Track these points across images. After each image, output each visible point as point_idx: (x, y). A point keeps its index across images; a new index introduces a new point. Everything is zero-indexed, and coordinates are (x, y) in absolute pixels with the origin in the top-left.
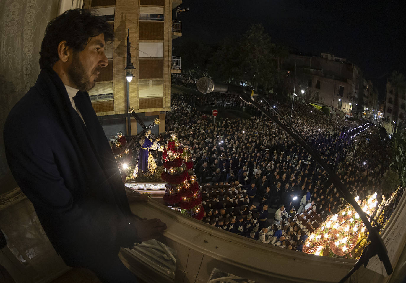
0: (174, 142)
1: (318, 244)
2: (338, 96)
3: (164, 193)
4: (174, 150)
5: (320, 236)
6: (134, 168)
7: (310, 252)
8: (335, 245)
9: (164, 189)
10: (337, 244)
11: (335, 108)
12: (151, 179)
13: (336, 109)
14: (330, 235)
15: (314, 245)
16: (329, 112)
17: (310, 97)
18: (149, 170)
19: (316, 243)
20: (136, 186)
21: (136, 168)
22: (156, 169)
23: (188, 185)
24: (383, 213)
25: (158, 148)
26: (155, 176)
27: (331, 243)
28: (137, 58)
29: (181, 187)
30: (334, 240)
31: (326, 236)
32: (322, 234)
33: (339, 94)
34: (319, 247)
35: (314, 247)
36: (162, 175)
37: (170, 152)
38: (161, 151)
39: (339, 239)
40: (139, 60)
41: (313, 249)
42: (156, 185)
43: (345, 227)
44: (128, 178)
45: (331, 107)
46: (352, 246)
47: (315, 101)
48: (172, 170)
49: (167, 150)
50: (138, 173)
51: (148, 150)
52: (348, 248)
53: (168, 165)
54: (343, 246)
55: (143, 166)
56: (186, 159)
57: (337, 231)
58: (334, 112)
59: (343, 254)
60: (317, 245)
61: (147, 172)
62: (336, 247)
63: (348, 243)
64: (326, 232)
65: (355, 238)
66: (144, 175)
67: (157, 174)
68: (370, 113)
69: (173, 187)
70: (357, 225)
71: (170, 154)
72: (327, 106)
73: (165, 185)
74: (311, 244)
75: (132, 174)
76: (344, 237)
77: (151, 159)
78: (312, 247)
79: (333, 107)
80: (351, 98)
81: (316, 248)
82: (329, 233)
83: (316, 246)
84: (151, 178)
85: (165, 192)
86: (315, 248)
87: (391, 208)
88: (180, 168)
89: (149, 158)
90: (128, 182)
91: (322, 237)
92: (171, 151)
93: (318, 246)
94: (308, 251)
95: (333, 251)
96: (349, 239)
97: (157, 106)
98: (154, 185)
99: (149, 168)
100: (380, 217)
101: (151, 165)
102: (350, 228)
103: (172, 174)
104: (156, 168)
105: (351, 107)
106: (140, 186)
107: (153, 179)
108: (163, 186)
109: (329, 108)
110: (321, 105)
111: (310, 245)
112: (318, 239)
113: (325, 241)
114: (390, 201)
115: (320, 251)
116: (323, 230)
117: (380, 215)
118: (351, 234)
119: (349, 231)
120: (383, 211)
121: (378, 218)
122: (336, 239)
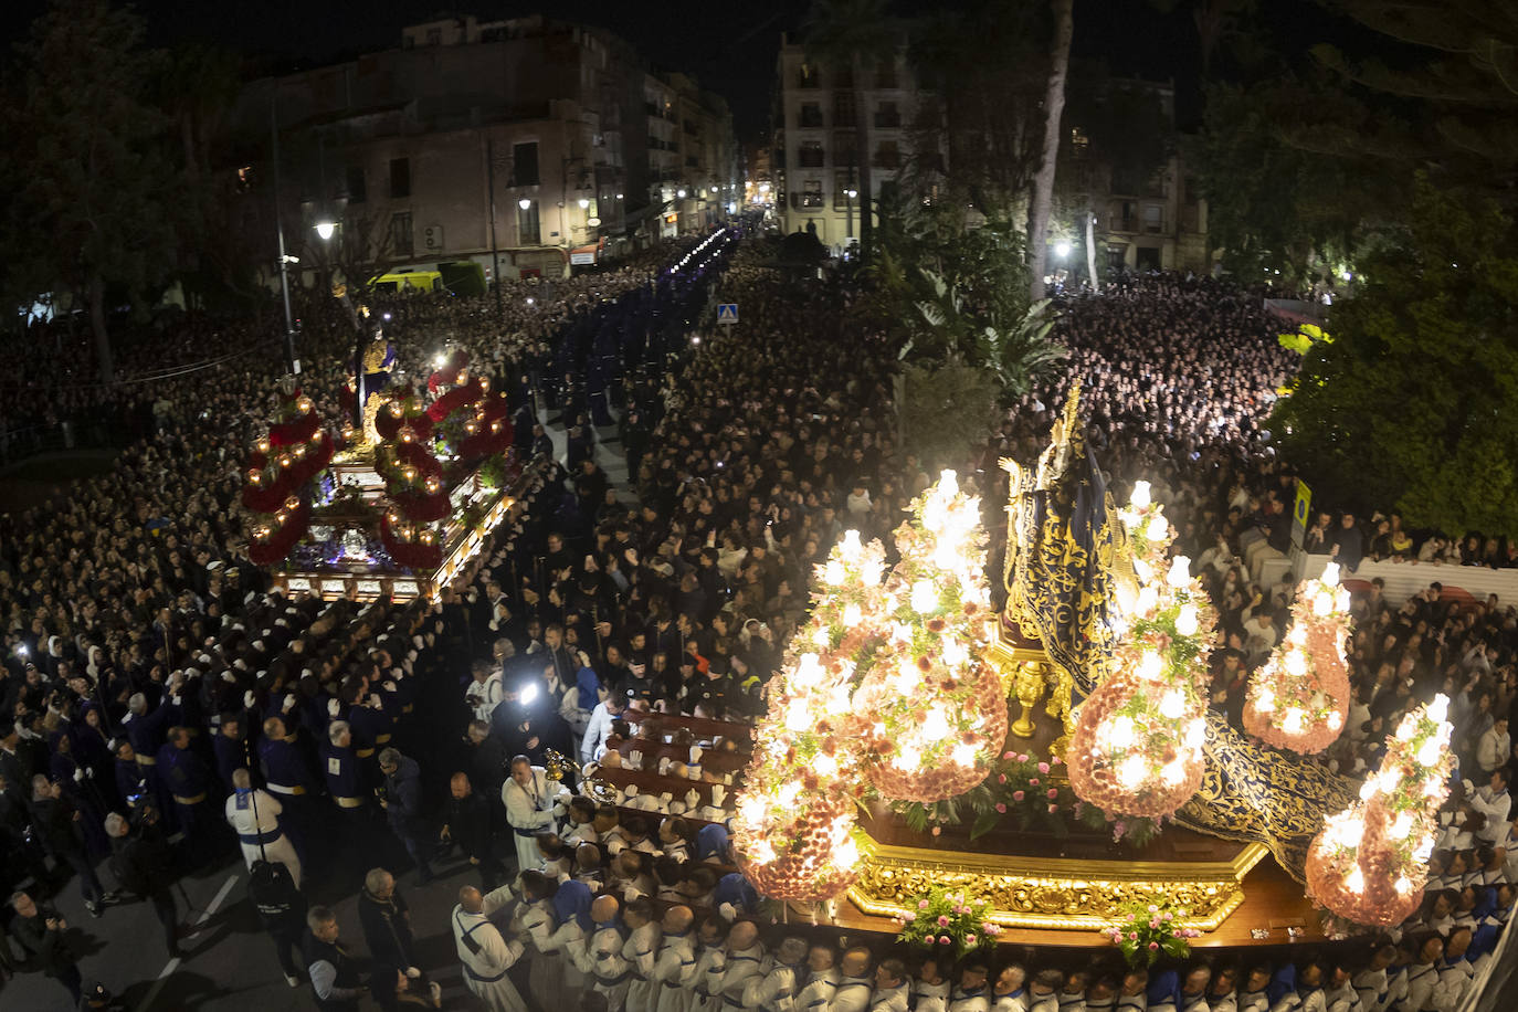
1: (811, 819)
5: (797, 787)
7: (807, 875)
8: (904, 773)
10: (906, 761)
14: (839, 753)
15: (797, 839)
19: (800, 823)
24: (1054, 519)
27: (873, 778)
30: (876, 759)
31: (825, 767)
32: (801, 771)
34: (831, 828)
35: (806, 844)
39: (900, 742)
41: (814, 853)
43: (890, 678)
46: (994, 720)
52: (980, 744)
54: (949, 751)
57: (865, 716)
59: (976, 778)
60: (814, 826)
62: (916, 774)
63: (964, 722)
64: (809, 749)
65: (984, 687)
70: (948, 633)
74: (781, 841)
76: (922, 717)
78: (796, 849)
81: (821, 841)
82: (829, 748)
83: (809, 833)
86: (815, 843)
87: (1085, 482)
91: (812, 783)
93: (822, 825)
94: (795, 875)
95: (914, 799)
96: (952, 709)
100: (1048, 540)
102: (925, 665)
111: (774, 848)
112: (796, 801)
113: (838, 789)
114: (1059, 463)
115: (852, 842)
116: (790, 755)
117: (1040, 535)
118: (949, 685)
119: (928, 680)
120: (1049, 511)
121: (1035, 552)
122: (887, 746)
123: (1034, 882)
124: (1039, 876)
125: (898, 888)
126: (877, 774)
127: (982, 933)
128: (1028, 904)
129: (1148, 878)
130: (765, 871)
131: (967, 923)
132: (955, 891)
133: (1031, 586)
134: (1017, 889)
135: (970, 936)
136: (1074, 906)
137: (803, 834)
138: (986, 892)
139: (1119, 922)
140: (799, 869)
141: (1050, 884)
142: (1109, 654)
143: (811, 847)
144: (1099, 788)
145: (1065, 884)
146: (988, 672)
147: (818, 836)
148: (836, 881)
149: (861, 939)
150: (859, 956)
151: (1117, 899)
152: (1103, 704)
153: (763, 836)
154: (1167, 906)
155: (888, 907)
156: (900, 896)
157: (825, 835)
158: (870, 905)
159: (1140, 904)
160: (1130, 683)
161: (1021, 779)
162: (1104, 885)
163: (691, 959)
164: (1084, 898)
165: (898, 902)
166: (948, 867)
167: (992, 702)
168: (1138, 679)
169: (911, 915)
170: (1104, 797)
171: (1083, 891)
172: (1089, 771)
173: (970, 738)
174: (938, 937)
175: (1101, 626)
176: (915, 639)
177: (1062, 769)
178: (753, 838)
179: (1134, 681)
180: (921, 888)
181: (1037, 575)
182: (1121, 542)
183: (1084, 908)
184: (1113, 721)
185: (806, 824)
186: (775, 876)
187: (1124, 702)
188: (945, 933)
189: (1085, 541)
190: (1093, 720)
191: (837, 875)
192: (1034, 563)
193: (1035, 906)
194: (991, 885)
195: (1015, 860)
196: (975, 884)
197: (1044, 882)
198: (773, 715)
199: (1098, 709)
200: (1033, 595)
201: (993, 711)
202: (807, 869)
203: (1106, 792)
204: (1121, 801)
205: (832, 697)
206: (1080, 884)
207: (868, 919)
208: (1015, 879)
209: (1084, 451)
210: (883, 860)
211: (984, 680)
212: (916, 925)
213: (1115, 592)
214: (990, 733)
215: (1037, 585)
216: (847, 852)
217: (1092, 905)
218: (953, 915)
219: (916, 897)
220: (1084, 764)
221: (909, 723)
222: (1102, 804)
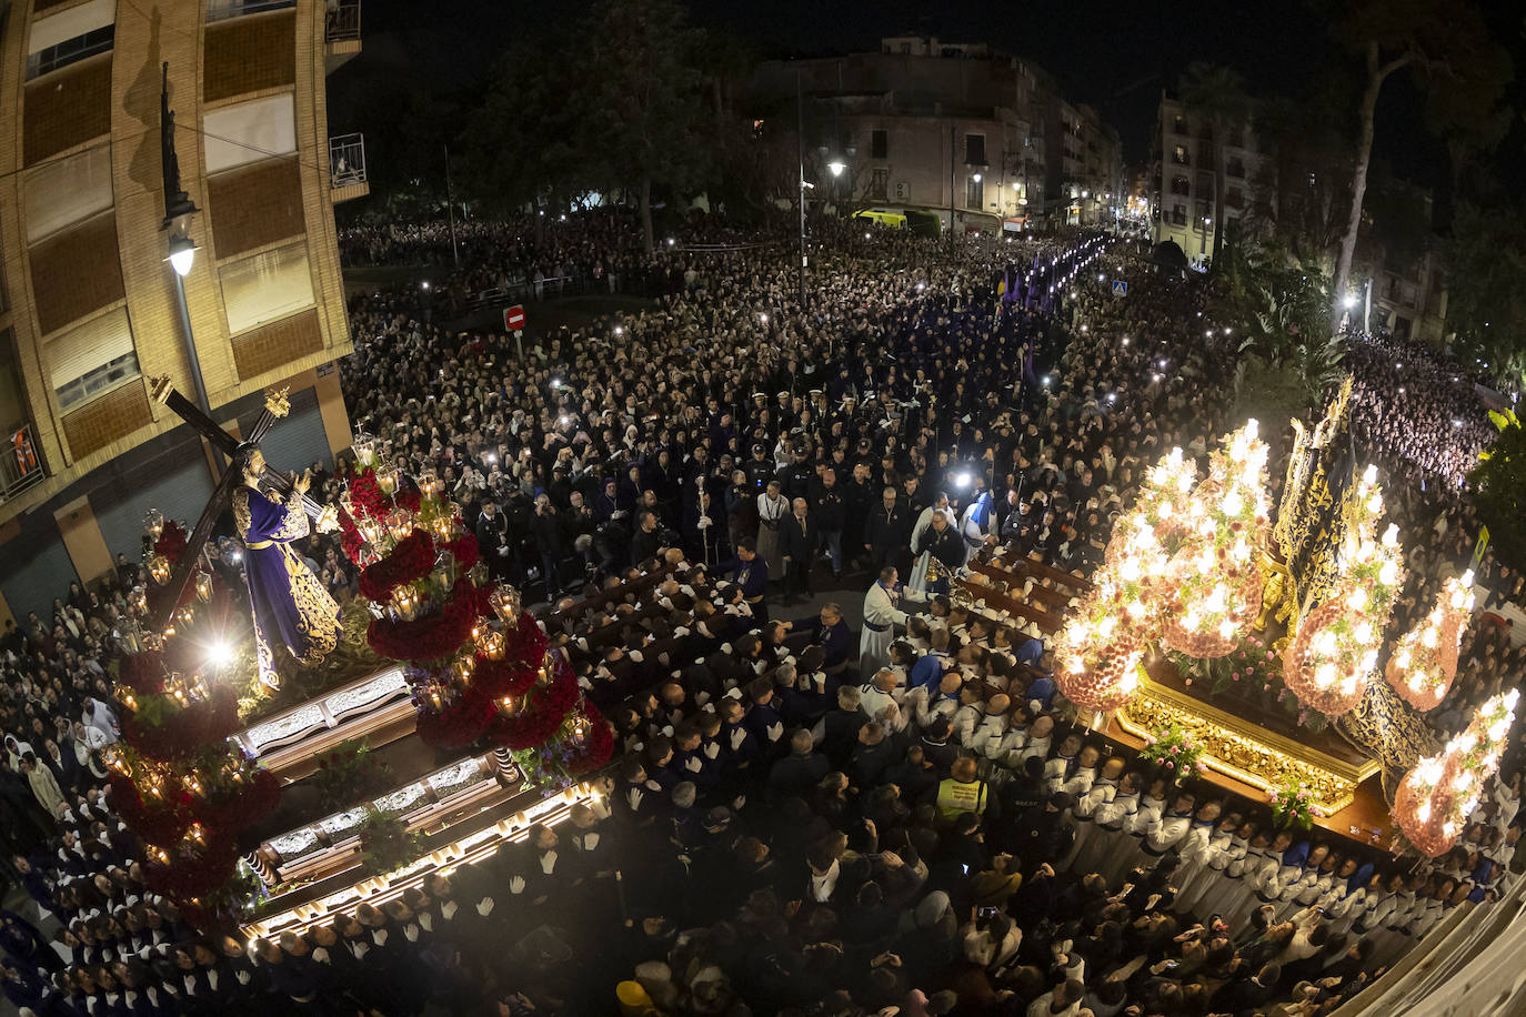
0: (369, 473)
1: (1117, 648)
3: (407, 708)
4: (380, 506)
5: (1114, 621)
6: (253, 650)
7: (1101, 689)
8: (1186, 631)
9: (402, 691)
10: (1190, 622)
12: (338, 670)
14: (1149, 603)
15: (1103, 662)
18: (312, 633)
19: (1109, 649)
20: (292, 726)
21: (259, 648)
22: (338, 618)
23: (498, 637)
24: (1321, 472)
25: (312, 523)
26: (347, 650)
27: (1164, 629)
28: (200, 177)
29: (470, 662)
30: (1170, 615)
31: (1137, 611)
32: (1122, 610)
34: (1128, 658)
35: (1109, 665)
36: (371, 637)
37: (370, 526)
38: (332, 532)
39: (1189, 606)
40: (211, 184)
41: (1112, 673)
42: (367, 687)
43: (1196, 559)
44: (246, 703)
46: (1250, 610)
48: (405, 600)
49: (353, 517)
50: (278, 665)
51: (278, 544)
52: (1239, 624)
53: (378, 581)
54: (1219, 623)
55: (284, 624)
56: (444, 530)
57: (1171, 581)
59: (1229, 649)
60: (1118, 653)
61: (310, 644)
62: (1193, 634)
63: (1231, 606)
64: (1131, 595)
65: (1252, 583)
66: (300, 664)
67: (348, 639)
69: (436, 672)
70: (1242, 535)
71: (370, 532)
73: (399, 673)
74: (1092, 659)
75: (254, 679)
76: (1209, 592)
77: (302, 583)
78: (1100, 667)
81: (1120, 666)
82: (1144, 599)
83: (1113, 658)
84: (335, 665)
85: (414, 703)
86: (1115, 666)
87: (1344, 451)
88: (433, 576)
89: (292, 582)
90: (255, 719)
91: (1126, 621)
92: (373, 516)
93: (1123, 654)
94: (1094, 687)
95: (1186, 651)
96: (1229, 592)
97: (301, 348)
98: (359, 690)
99: (310, 624)
100: (1314, 487)
101: (314, 608)
102: (1222, 554)
103: (412, 617)
104: (335, 613)
106: (308, 716)
107: (344, 670)
108: (393, 680)
111: (1084, 663)
112: (1112, 632)
113: (1141, 629)
114: (1331, 432)
115: (1136, 672)
116: (1117, 597)
117: (1310, 482)
118: (1233, 573)
119: (1221, 566)
120: (1319, 465)
121: (1305, 493)
122: (1180, 608)
123: (1238, 739)
124: (1242, 735)
125: (1151, 717)
126: (1168, 626)
127: (1194, 767)
128: (1228, 755)
129: (1307, 761)
130: (1072, 678)
131: (1187, 756)
132: (1188, 730)
133: (1295, 519)
134: (1226, 741)
135: (1186, 767)
136: (1255, 766)
137: (1108, 657)
138: (1206, 738)
139: (1278, 789)
140: (1098, 683)
141: (1247, 744)
142: (1332, 584)
144: (1302, 681)
145: (1256, 747)
146: (1256, 572)
147: (1119, 661)
148: (1117, 699)
149: (1121, 751)
150: (1117, 763)
151: (1282, 770)
152: (1322, 619)
153: (1079, 653)
154: (1310, 786)
155: (1140, 730)
156: (1150, 724)
157: (1123, 662)
158: (1129, 725)
159: (1295, 779)
160: (1342, 608)
161: (1254, 660)
162: (1279, 755)
163: (1000, 735)
164: (1264, 762)
165: (1148, 728)
166: (1192, 711)
167: (1254, 596)
168: (1347, 607)
169: (1154, 740)
170: (1303, 688)
171: (1264, 756)
172: (1299, 666)
173: (1234, 618)
174: (1166, 761)
175: (1332, 561)
176: (1220, 533)
177: (1280, 660)
178: (1072, 654)
180: (1165, 722)
181: (1301, 512)
182: (1356, 504)
183: (1261, 770)
184: (1324, 633)
185: (1113, 651)
186: (1079, 685)
187: (1334, 621)
188: (1171, 759)
189: (1336, 493)
190: (1312, 628)
191: (1119, 695)
192: (1302, 502)
193: (1232, 758)
194: (1211, 733)
195: (1233, 719)
196: (1202, 729)
197: (1244, 741)
198: (1111, 566)
199: (1318, 622)
200: (1295, 525)
201: (1253, 603)
202: (1103, 684)
203: (1305, 685)
204: (1312, 694)
205: (1156, 562)
206: (1265, 751)
207: (1126, 736)
208: (1227, 733)
209: (1348, 428)
210: (1151, 692)
211: (1253, 577)
212: (1155, 748)
213: (1346, 538)
214: (1246, 618)
215: (1299, 519)
216: (1131, 680)
217: (1266, 770)
218: (1181, 747)
219: (1161, 727)
220: (1297, 660)
221: (1199, 595)
222: (1300, 694)
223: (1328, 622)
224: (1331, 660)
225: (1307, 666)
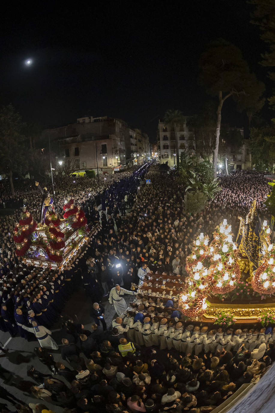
1: (198, 299)
2: (101, 154)
5: (195, 292)
7: (197, 311)
8: (219, 288)
10: (219, 285)
11: (100, 168)
13: (102, 168)
14: (205, 284)
15: (195, 304)
16: (94, 174)
17: (70, 167)
19: (196, 300)
24: (251, 230)
30: (212, 285)
31: (202, 287)
32: (197, 289)
33: (101, 152)
34: (203, 301)
35: (197, 305)
39: (218, 281)
41: (199, 306)
43: (216, 267)
45: (95, 168)
46: (238, 275)
47: (75, 169)
52: (235, 281)
54: (229, 282)
57: (210, 275)
58: (100, 172)
59: (234, 288)
60: (199, 300)
62: (221, 288)
63: (231, 276)
64: (199, 284)
65: (236, 268)
68: (142, 158)
70: (230, 257)
72: (91, 169)
74: (191, 304)
76: (223, 275)
78: (195, 306)
79: (97, 168)
80: (116, 151)
81: (201, 304)
82: (203, 284)
83: (198, 302)
86: (199, 304)
87: (258, 222)
91: (199, 291)
93: (201, 300)
94: (194, 312)
96: (230, 273)
100: (250, 235)
102: (225, 264)
105: (119, 160)
109: (94, 170)
110: (84, 171)
111: (189, 306)
112: (195, 295)
113: (204, 292)
114: (252, 217)
115: (206, 303)
116: (195, 285)
117: (248, 234)
118: (230, 268)
119: (226, 267)
120: (250, 228)
121: (247, 238)
122: (215, 282)
123: (244, 310)
124: (245, 308)
125: (214, 313)
126: (213, 288)
127: (232, 321)
128: (242, 314)
129: (267, 307)
130: (187, 311)
131: (229, 319)
132: (227, 313)
133: (245, 245)
134: (240, 311)
135: (230, 322)
136: (251, 314)
137: (196, 302)
138: (233, 312)
139: (260, 317)
140: (195, 310)
141: (247, 310)
142: (261, 259)
143: (198, 305)
144: (260, 288)
145: (250, 310)
146: (237, 265)
147: (200, 303)
148: (202, 312)
149: (206, 324)
151: (260, 312)
152: (261, 270)
153: (186, 303)
154: (271, 312)
155: (212, 317)
156: (214, 314)
157: (201, 303)
158: (208, 317)
159: (265, 313)
160: (267, 265)
161: (242, 287)
162: (258, 309)
163: (167, 329)
164: (254, 312)
165: (214, 316)
166: (227, 308)
167: (238, 271)
168: (268, 264)
169: (217, 318)
170: (260, 290)
171: (254, 311)
172: (258, 285)
173: (233, 279)
174: (223, 323)
175: (260, 253)
176: (222, 258)
177: (250, 285)
178: (184, 304)
179: (267, 264)
180: (219, 312)
181: (247, 243)
182: (264, 234)
183: (253, 314)
184: (263, 274)
185: (197, 300)
186: (189, 312)
187: (265, 270)
188: (225, 322)
189: (257, 234)
190: (259, 274)
191: (203, 311)
192: (247, 240)
193: (243, 315)
194: (235, 311)
195: (240, 305)
196: (231, 311)
197: (246, 310)
198: (191, 277)
199: (260, 271)
200: (246, 247)
201: (238, 273)
202: (197, 310)
203: (261, 289)
204: (264, 291)
205: (204, 272)
206: (253, 309)
207: (207, 319)
208: (240, 309)
209: (257, 215)
210: (211, 307)
211: (236, 266)
212: (218, 320)
213: (263, 245)
214: (237, 278)
215: (247, 245)
216: (205, 305)
217: (256, 314)
218: (227, 318)
219: (218, 314)
220: (256, 284)
221: (220, 277)
222: (260, 292)
223: (263, 271)
224: (267, 280)
225: (261, 284)
